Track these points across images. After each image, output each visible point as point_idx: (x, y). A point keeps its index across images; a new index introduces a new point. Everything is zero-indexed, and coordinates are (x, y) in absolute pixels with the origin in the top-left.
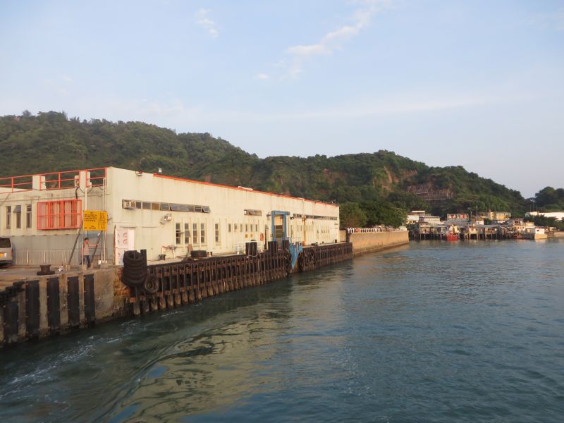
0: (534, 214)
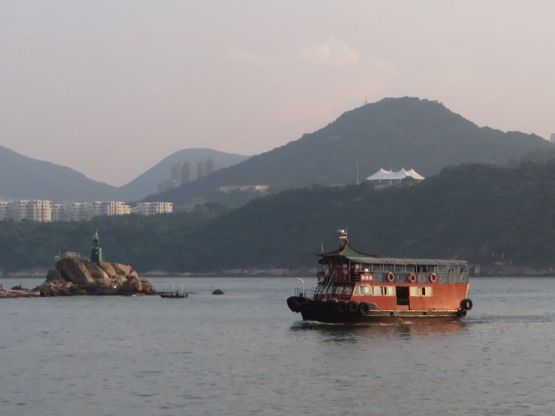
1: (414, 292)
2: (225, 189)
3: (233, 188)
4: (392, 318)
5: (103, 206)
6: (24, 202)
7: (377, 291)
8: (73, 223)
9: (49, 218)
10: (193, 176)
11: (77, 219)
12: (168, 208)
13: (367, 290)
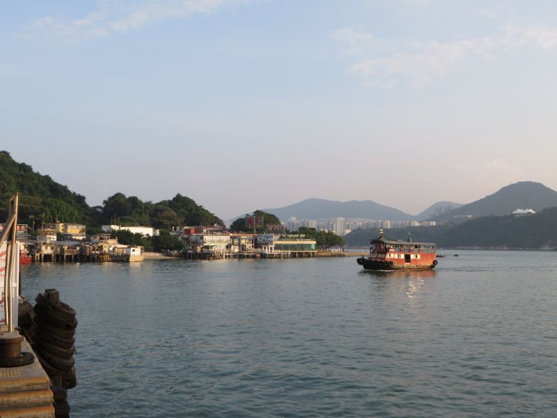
0: (115, 228)
1: (412, 257)
2: (455, 217)
3: (459, 216)
4: (403, 269)
5: (409, 223)
6: (380, 221)
7: (396, 256)
8: (398, 229)
9: (389, 227)
10: (443, 211)
11: (400, 227)
12: (434, 223)
13: (392, 256)
